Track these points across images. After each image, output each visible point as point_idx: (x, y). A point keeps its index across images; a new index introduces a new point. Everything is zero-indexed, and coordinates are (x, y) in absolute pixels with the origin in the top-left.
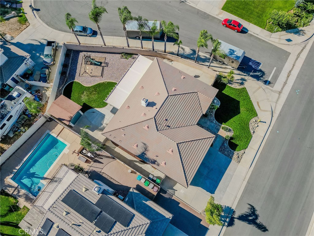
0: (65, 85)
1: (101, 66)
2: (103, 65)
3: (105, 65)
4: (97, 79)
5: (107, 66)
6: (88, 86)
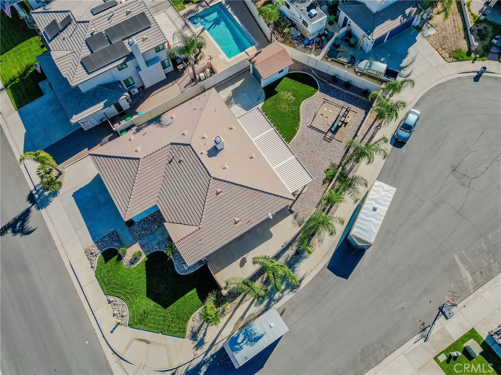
1: (328, 131)
3: (328, 137)
4: (309, 119)
5: (324, 139)
6: (301, 105)
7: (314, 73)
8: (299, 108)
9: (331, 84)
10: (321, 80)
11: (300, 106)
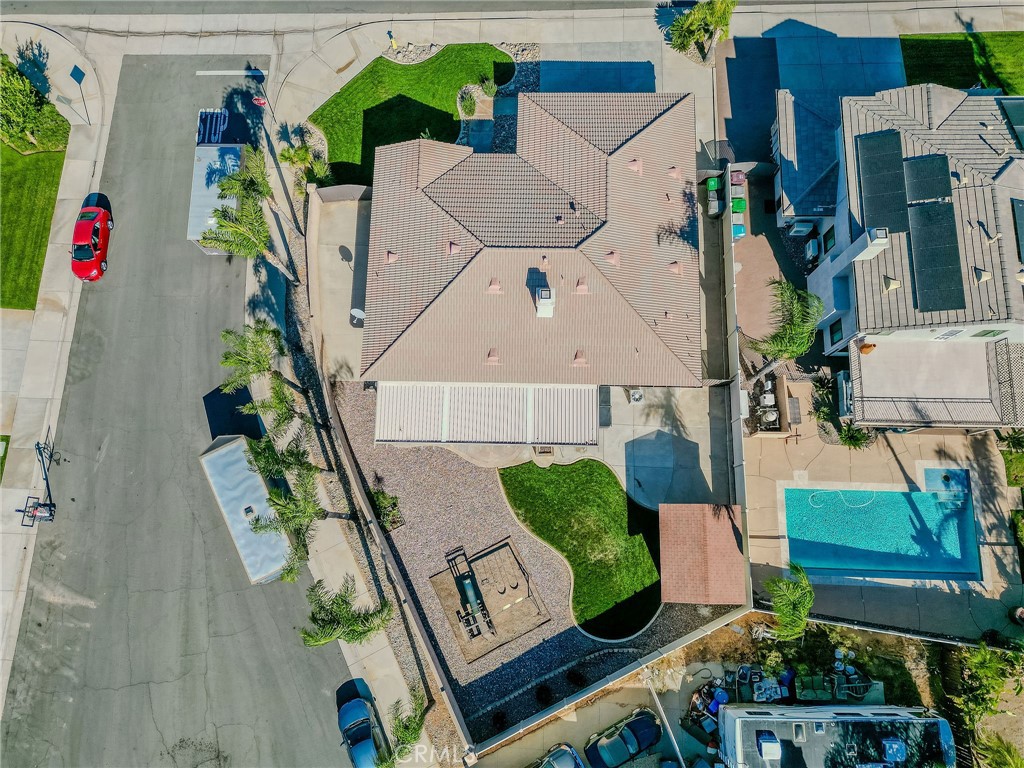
0: (611, 646)
1: (471, 570)
2: (463, 568)
3: (458, 560)
4: (525, 553)
5: (460, 548)
6: (566, 562)
7: (625, 650)
8: (563, 550)
9: (574, 663)
10: (599, 650)
11: (567, 557)
